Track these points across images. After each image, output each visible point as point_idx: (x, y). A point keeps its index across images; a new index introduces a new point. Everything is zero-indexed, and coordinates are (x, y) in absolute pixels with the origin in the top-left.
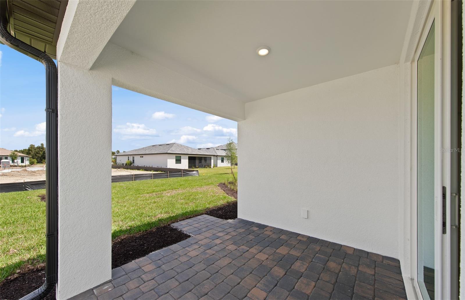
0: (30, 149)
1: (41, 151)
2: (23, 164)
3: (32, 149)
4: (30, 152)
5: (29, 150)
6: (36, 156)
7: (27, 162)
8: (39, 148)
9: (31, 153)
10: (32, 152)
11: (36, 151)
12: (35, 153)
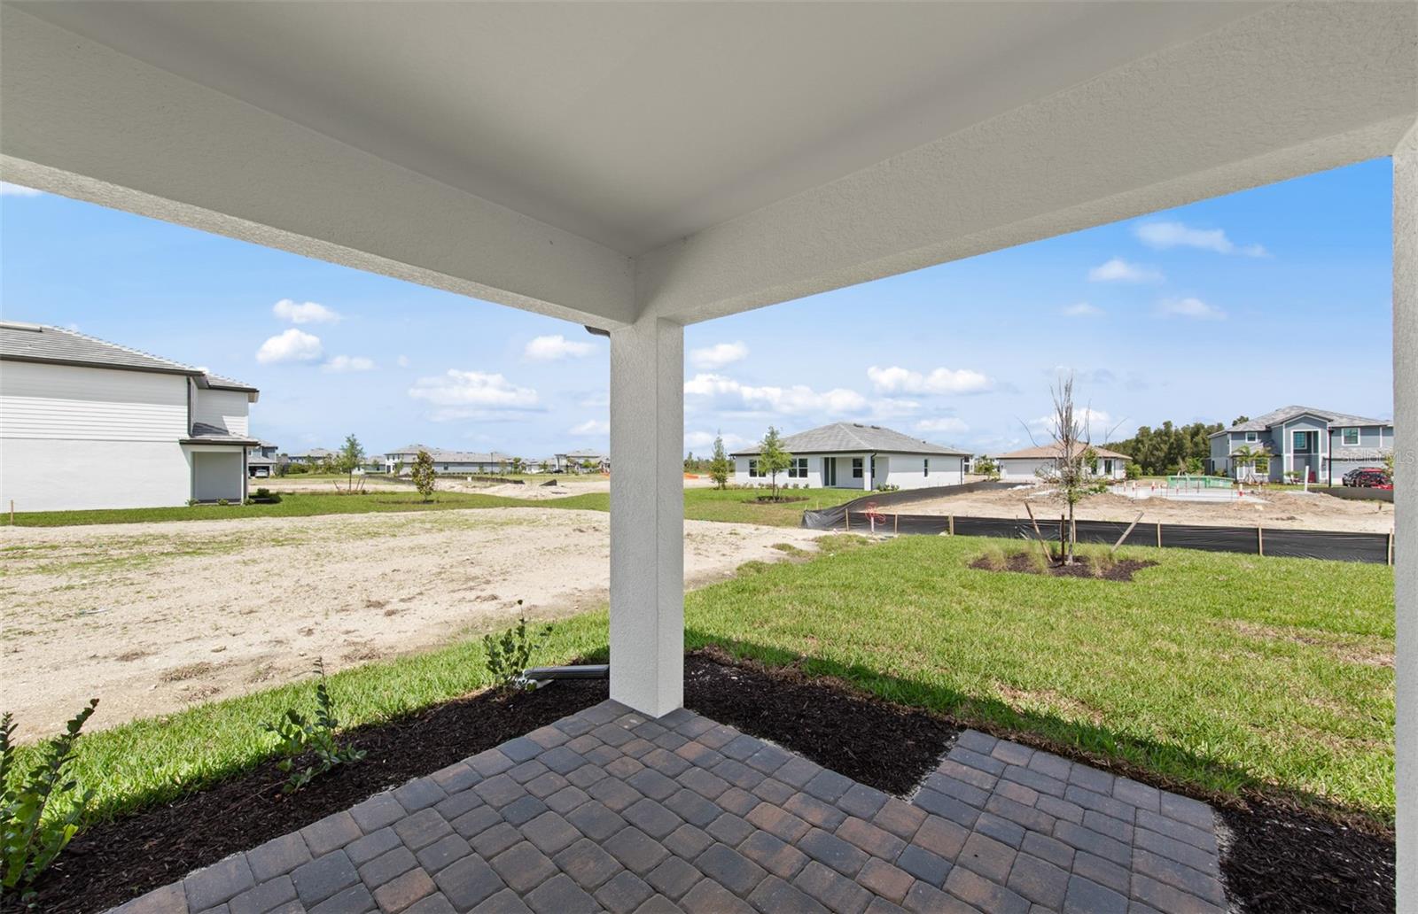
0: (1141, 438)
1: (1165, 443)
2: (1110, 478)
3: (1144, 439)
4: (1140, 445)
5: (1138, 441)
6: (1153, 455)
7: (1119, 473)
8: (1159, 434)
9: (1142, 449)
10: (1144, 447)
11: (1154, 442)
12: (1151, 447)
